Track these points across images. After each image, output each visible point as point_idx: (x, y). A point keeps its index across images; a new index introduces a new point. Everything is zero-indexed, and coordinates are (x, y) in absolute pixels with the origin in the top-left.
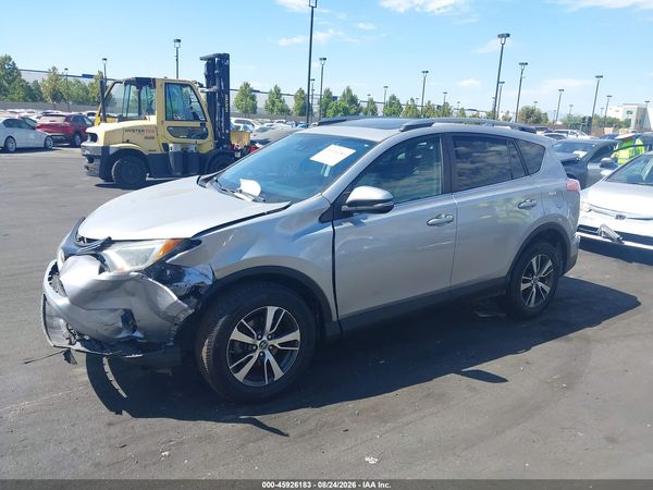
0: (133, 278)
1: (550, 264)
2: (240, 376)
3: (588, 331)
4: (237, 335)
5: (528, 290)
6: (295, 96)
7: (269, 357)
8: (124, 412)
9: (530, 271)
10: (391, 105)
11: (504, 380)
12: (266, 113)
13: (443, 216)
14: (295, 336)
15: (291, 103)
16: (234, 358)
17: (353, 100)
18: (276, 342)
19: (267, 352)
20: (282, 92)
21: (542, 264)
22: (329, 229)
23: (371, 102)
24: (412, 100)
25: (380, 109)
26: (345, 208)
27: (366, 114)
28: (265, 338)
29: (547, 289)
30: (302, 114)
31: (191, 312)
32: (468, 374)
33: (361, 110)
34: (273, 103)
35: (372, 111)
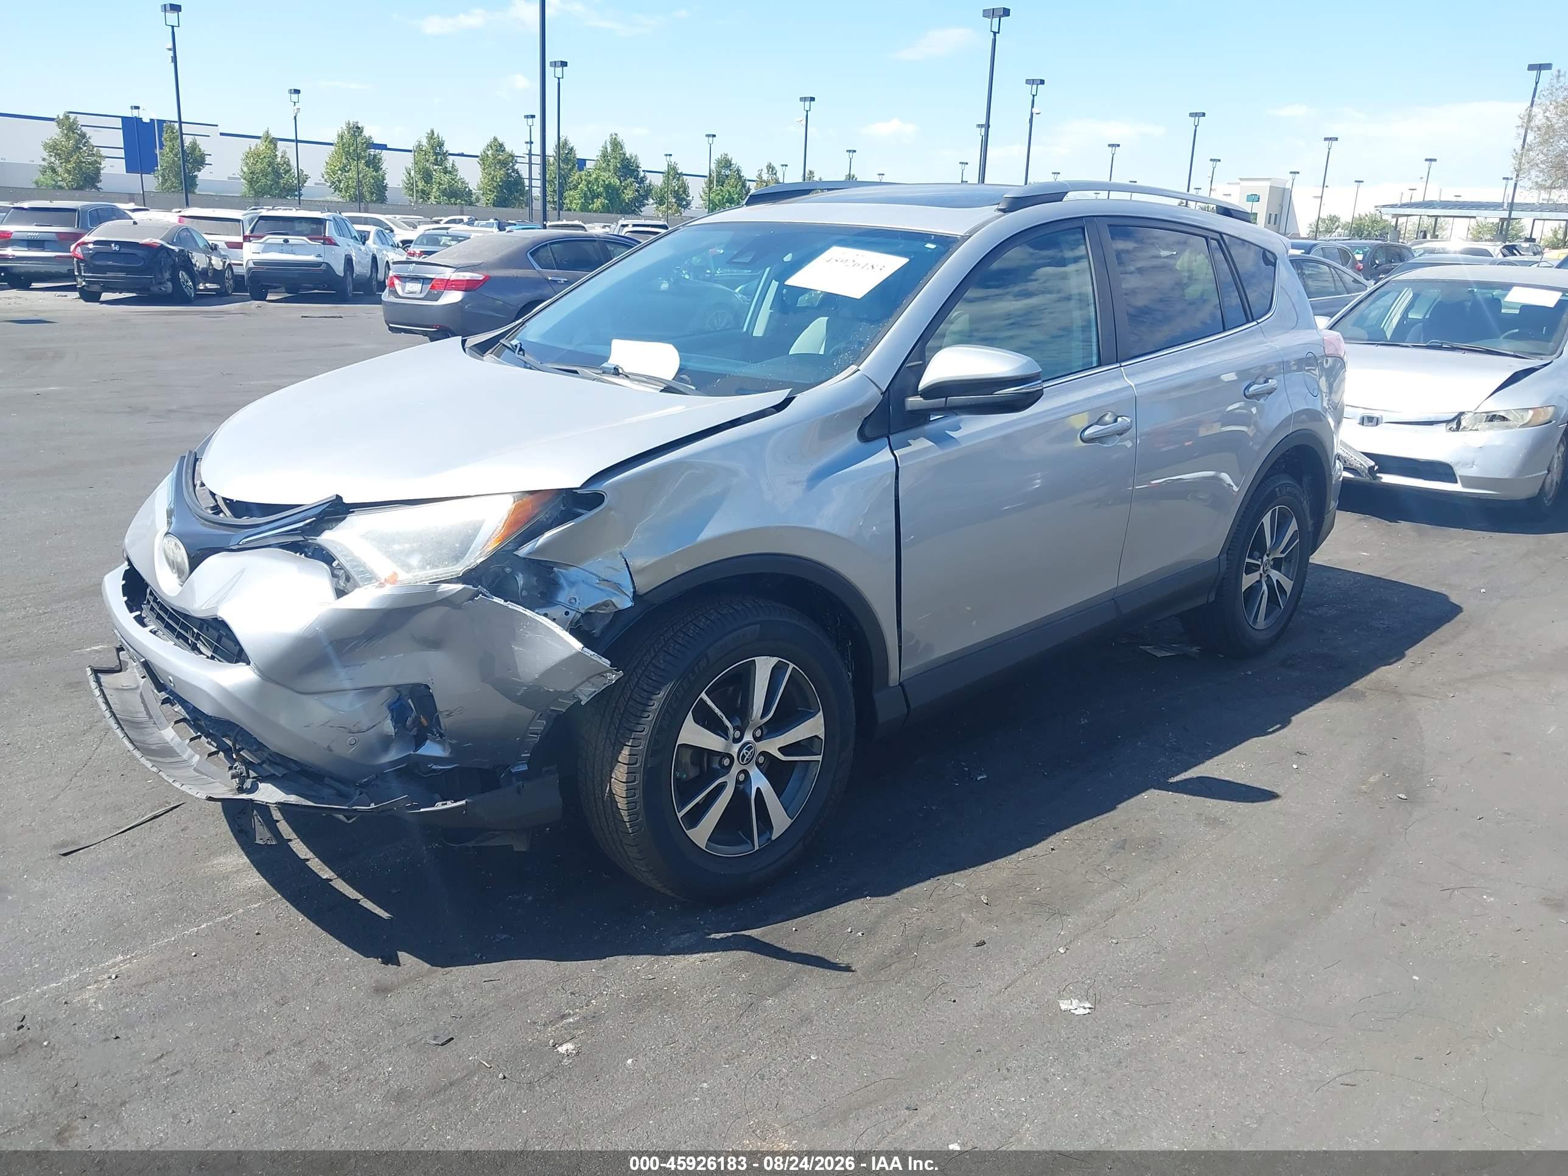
0: (448, 601)
1: (1293, 527)
2: (701, 834)
3: (1385, 674)
4: (692, 734)
5: (1254, 589)
6: (483, 159)
7: (759, 782)
8: (403, 956)
9: (1259, 547)
10: (721, 182)
11: (1271, 796)
12: (406, 199)
13: (1108, 418)
14: (813, 727)
15: (472, 175)
16: (686, 791)
17: (628, 168)
18: (773, 746)
19: (755, 772)
20: (448, 147)
21: (1279, 528)
22: (884, 456)
23: (673, 173)
24: (771, 168)
25: (696, 190)
26: (914, 402)
27: (661, 201)
28: (748, 737)
29: (1288, 585)
30: (501, 202)
31: (613, 677)
32: (1187, 788)
33: (648, 192)
34: (427, 176)
35: (676, 194)
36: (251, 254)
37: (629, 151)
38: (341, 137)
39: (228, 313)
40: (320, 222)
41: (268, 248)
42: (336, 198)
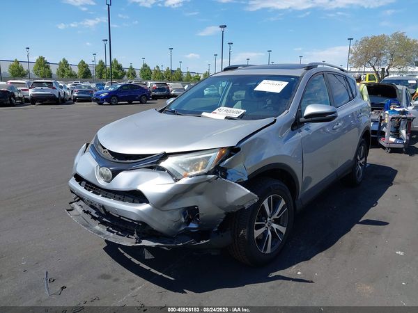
6: (79, 66)
10: (144, 70)
12: (57, 76)
15: (76, 70)
17: (119, 67)
20: (69, 63)
23: (131, 68)
24: (158, 67)
25: (138, 73)
26: (302, 119)
27: (129, 76)
30: (84, 77)
33: (125, 74)
34: (63, 71)
35: (132, 74)
36: (31, 92)
37: (119, 63)
38: (37, 60)
39: (27, 108)
40: (51, 83)
41: (36, 90)
42: (37, 77)
